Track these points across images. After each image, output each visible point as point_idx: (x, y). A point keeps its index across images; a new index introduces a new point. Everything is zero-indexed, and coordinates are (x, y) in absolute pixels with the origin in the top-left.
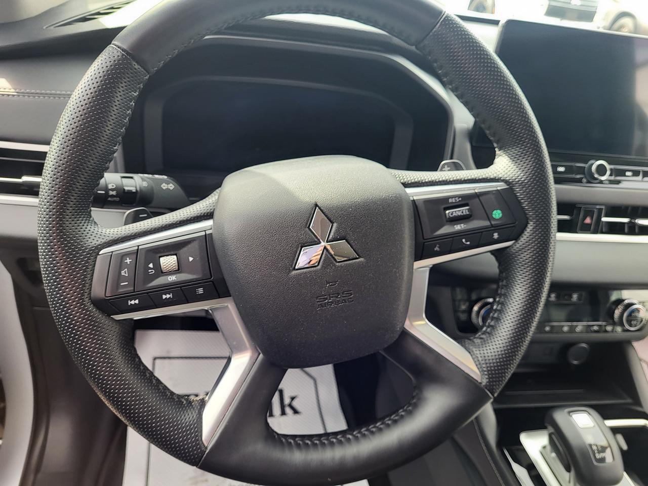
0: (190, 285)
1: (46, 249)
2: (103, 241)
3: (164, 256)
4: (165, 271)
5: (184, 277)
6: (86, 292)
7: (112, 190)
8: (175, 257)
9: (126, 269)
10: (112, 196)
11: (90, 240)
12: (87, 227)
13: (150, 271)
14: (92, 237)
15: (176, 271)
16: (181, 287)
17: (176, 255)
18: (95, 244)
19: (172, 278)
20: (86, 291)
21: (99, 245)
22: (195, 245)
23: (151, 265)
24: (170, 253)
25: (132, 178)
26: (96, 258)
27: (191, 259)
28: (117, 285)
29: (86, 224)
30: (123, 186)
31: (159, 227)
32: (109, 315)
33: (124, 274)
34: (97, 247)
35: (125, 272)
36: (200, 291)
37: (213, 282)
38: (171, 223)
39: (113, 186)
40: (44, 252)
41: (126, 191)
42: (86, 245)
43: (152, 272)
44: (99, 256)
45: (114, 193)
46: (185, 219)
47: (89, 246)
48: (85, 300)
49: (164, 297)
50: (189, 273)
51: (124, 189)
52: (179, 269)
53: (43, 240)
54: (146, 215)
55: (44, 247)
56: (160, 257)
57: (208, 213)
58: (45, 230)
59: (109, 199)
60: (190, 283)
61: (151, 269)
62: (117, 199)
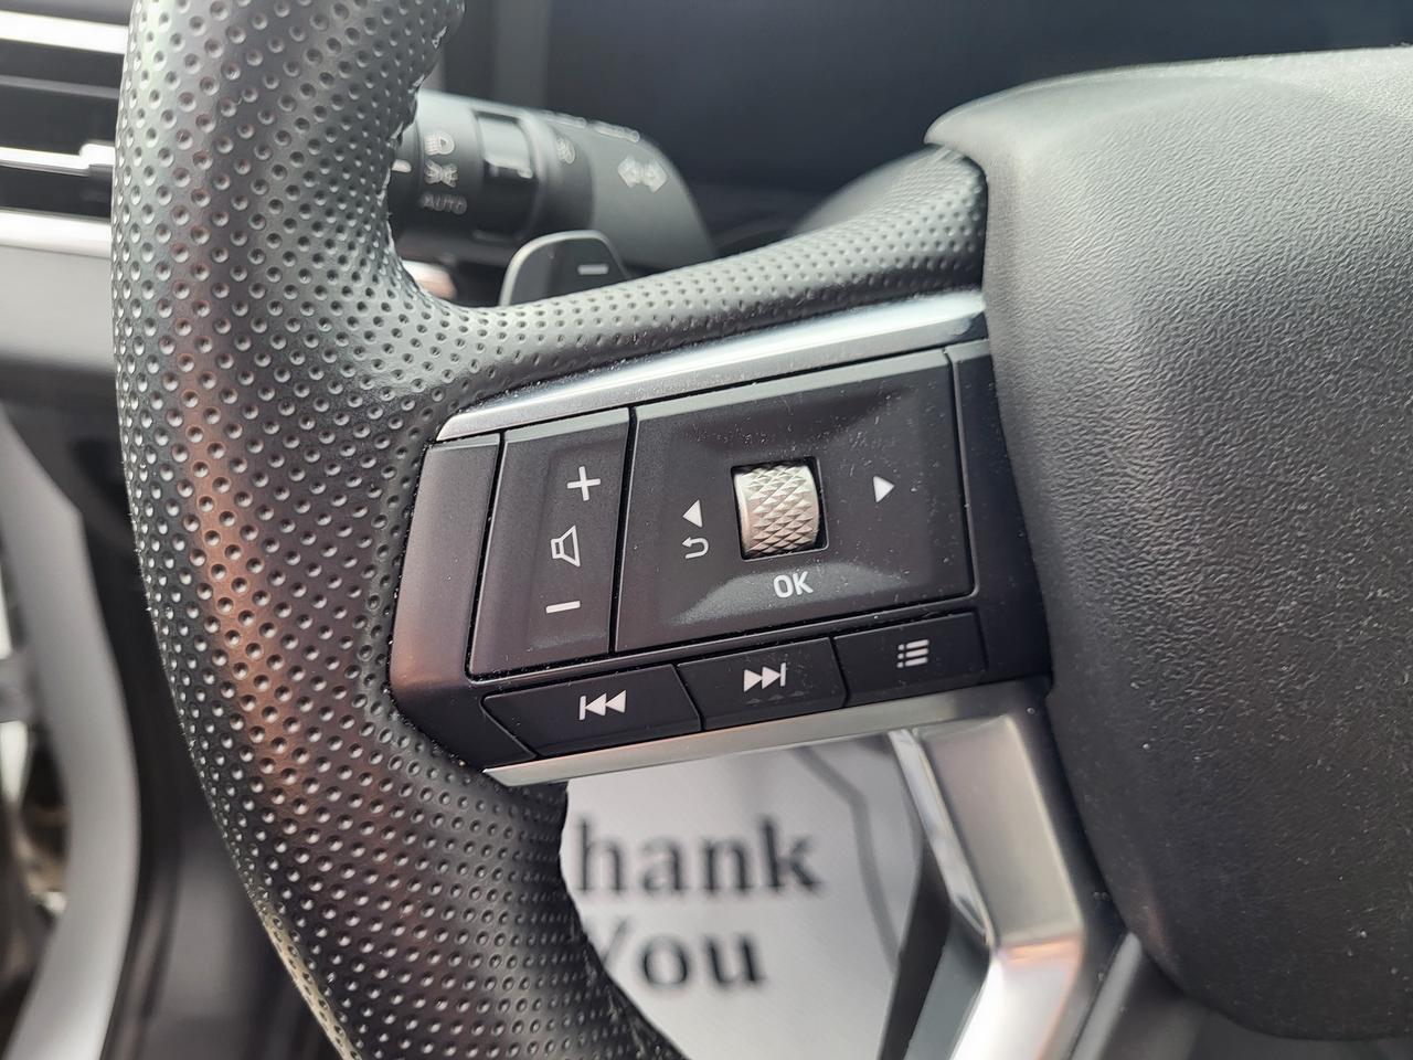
0: (876, 625)
1: (157, 396)
2: (458, 368)
3: (752, 467)
4: (759, 547)
5: (847, 580)
6: (367, 648)
7: (441, 161)
8: (804, 472)
9: (573, 530)
10: (440, 188)
11: (392, 361)
12: (375, 288)
13: (688, 542)
14: (402, 345)
15: (806, 547)
16: (832, 634)
17: (810, 463)
18: (418, 383)
19: (793, 585)
20: (368, 642)
21: (439, 390)
22: (903, 416)
23: (694, 515)
24: (783, 453)
25: (514, 121)
26: (421, 459)
27: (882, 488)
28: (523, 612)
29: (367, 271)
30: (481, 149)
31: (724, 315)
32: (475, 766)
33: (562, 555)
34: (423, 401)
35: (568, 543)
36: (916, 653)
37: (977, 616)
38: (775, 295)
39: (443, 143)
40: (146, 413)
41: (495, 172)
42: (372, 385)
43: (699, 547)
44: (433, 453)
45: (445, 175)
46: (839, 281)
47: (387, 391)
48: (363, 689)
49: (750, 679)
50: (872, 560)
51: (487, 165)
52: (820, 540)
53: (139, 340)
54: (602, 269)
55: (143, 387)
56: (738, 469)
57: (941, 260)
58: (148, 285)
59: (428, 201)
60: (876, 616)
61: (693, 531)
62: (457, 205)
